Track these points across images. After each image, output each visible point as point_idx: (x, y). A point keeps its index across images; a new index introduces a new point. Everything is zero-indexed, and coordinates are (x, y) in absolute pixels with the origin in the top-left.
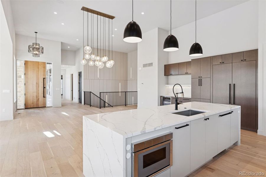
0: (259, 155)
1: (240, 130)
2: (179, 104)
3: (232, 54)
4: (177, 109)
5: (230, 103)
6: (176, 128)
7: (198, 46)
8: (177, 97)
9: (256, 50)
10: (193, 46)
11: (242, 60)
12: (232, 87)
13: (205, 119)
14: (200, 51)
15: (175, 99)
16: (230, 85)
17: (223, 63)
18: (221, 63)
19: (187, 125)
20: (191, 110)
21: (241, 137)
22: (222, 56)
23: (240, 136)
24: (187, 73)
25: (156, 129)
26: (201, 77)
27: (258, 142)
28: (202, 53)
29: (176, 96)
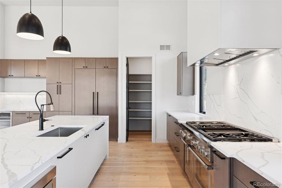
0: (126, 163)
1: (108, 141)
2: (45, 120)
3: (96, 58)
4: (42, 128)
5: (94, 114)
6: (58, 158)
7: (65, 41)
8: (42, 110)
9: (116, 58)
10: (58, 39)
11: (105, 67)
12: (96, 96)
13: (85, 137)
14: (68, 49)
15: (40, 115)
16: (94, 93)
17: (86, 67)
18: (84, 67)
19: (70, 149)
20: (60, 128)
21: (109, 150)
22: (85, 59)
23: (108, 148)
24: (38, 76)
25: (35, 168)
26: (61, 83)
27: (121, 150)
28: (70, 51)
29: (40, 111)
